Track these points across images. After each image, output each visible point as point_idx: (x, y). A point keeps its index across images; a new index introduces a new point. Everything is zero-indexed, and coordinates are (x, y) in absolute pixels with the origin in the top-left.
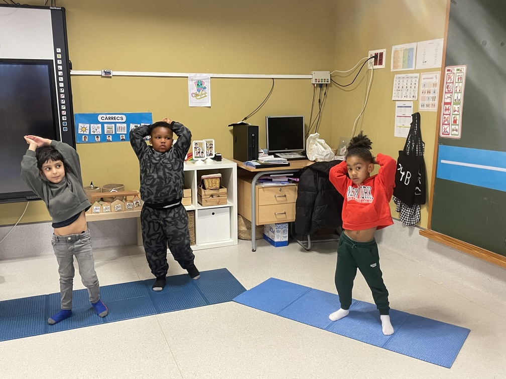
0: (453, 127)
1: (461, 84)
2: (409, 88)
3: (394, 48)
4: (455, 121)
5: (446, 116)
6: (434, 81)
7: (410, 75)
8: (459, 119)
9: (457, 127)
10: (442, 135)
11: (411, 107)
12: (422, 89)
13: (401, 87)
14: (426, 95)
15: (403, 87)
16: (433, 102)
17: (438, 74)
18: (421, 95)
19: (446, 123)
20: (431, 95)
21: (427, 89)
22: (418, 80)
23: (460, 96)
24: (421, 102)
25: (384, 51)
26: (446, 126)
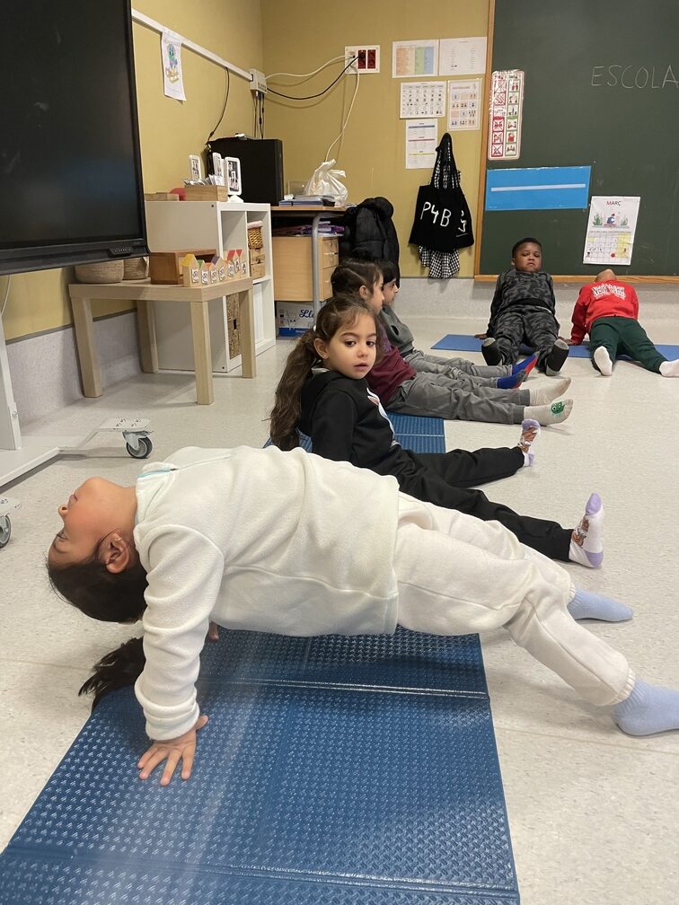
0: (509, 146)
1: (517, 94)
2: (428, 100)
3: (395, 45)
4: (511, 139)
5: (498, 134)
6: (471, 91)
7: (429, 83)
8: (517, 136)
9: (514, 146)
10: (491, 158)
11: (433, 126)
12: (451, 102)
13: (414, 101)
14: (460, 109)
15: (417, 100)
16: (472, 119)
17: (479, 83)
18: (451, 110)
19: (498, 142)
20: (468, 109)
21: (460, 101)
22: (444, 90)
23: (518, 109)
24: (450, 120)
25: (377, 48)
26: (497, 147)
